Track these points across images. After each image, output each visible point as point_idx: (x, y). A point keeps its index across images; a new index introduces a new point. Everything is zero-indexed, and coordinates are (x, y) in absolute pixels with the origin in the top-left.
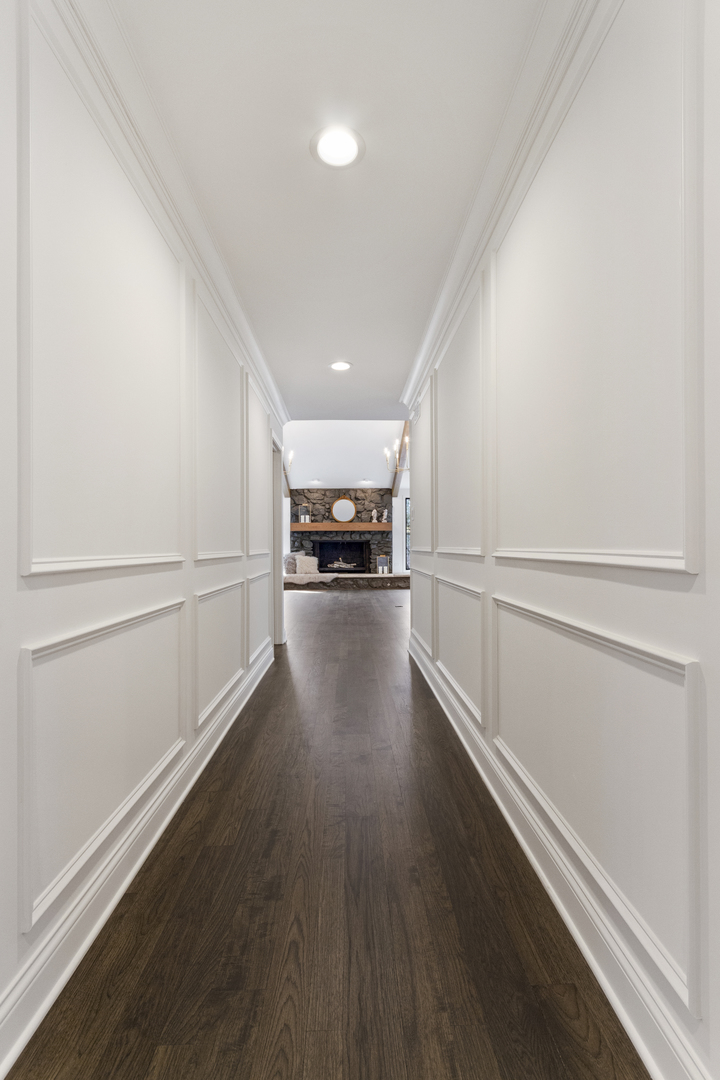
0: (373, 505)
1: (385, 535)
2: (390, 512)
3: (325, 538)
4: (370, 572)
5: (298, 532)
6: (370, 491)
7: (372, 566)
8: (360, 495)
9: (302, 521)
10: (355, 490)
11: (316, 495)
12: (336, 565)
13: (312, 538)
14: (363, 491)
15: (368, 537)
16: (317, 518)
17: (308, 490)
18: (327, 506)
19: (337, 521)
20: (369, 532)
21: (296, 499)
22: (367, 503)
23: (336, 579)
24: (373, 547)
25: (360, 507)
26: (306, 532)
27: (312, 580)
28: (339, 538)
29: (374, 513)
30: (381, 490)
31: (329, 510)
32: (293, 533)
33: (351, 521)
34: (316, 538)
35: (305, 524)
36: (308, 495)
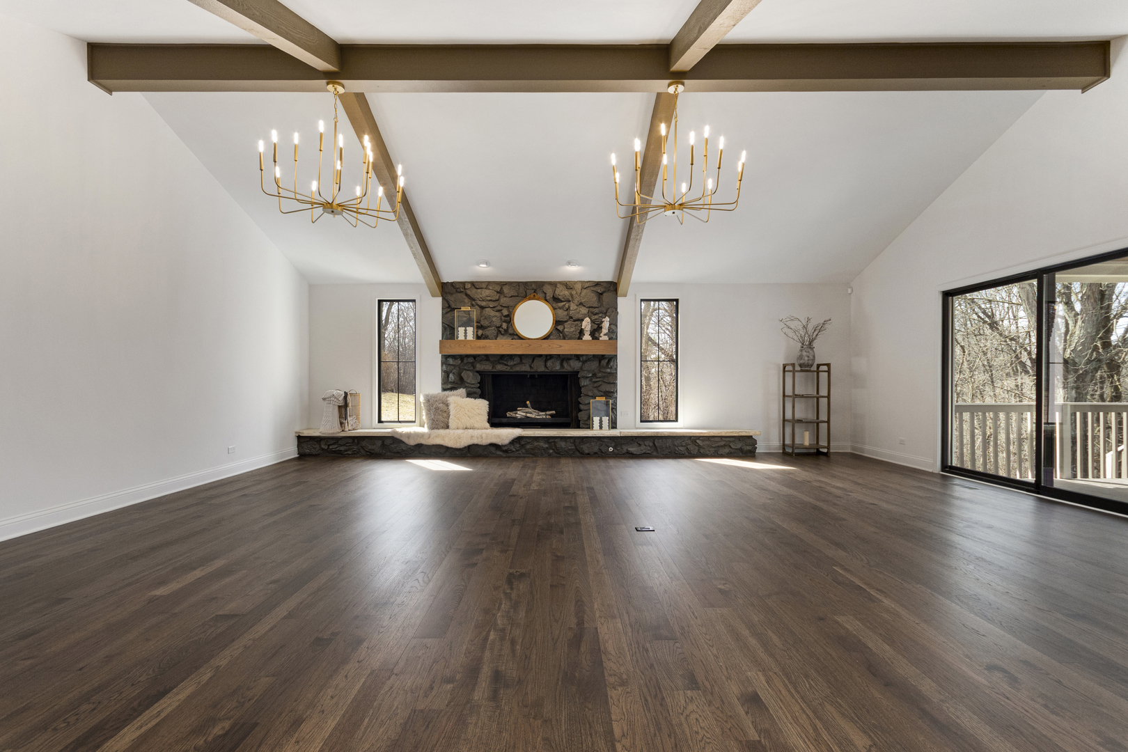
0: (584, 310)
1: (604, 362)
2: (614, 323)
3: (500, 368)
4: (578, 427)
5: (454, 357)
6: (578, 287)
7: (582, 416)
8: (562, 292)
9: (461, 337)
10: (554, 284)
11: (486, 293)
12: (520, 414)
13: (479, 367)
14: (568, 285)
15: (575, 365)
16: (487, 332)
17: (473, 284)
18: (505, 312)
19: (521, 338)
20: (578, 357)
21: (449, 297)
22: (573, 306)
23: (519, 439)
24: (583, 383)
25: (562, 314)
26: (468, 356)
27: (475, 441)
28: (525, 368)
29: (587, 324)
30: (598, 284)
31: (509, 319)
32: (446, 358)
33: (546, 338)
34: (486, 367)
35: (466, 341)
36: (472, 292)
